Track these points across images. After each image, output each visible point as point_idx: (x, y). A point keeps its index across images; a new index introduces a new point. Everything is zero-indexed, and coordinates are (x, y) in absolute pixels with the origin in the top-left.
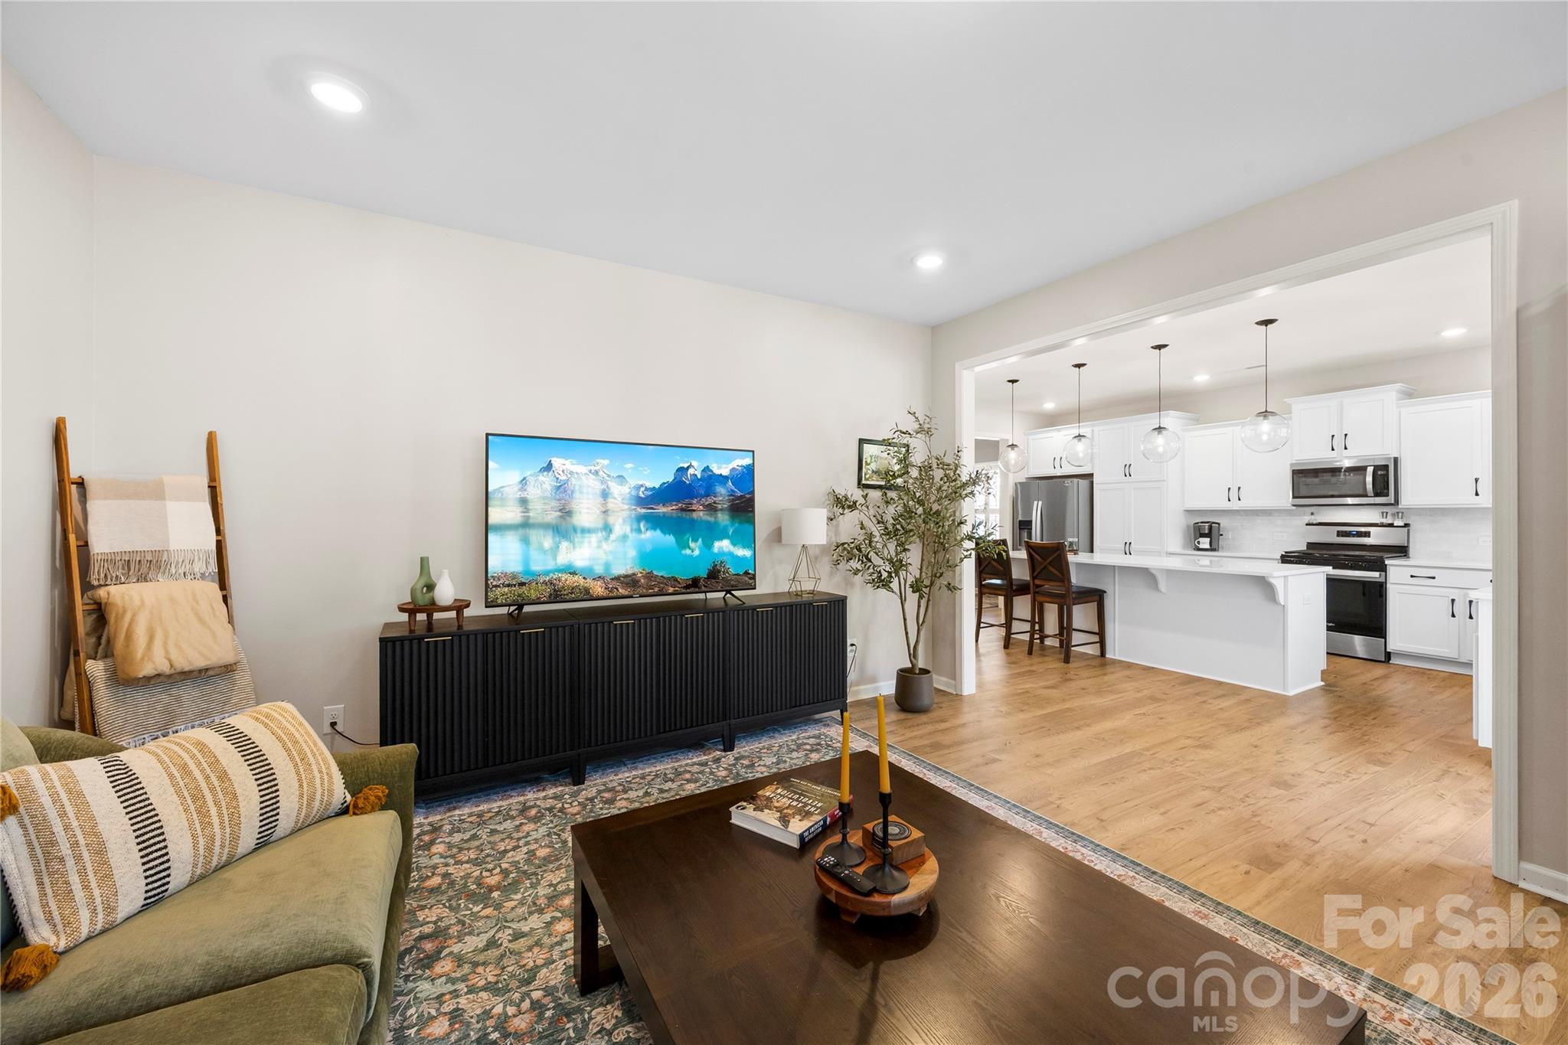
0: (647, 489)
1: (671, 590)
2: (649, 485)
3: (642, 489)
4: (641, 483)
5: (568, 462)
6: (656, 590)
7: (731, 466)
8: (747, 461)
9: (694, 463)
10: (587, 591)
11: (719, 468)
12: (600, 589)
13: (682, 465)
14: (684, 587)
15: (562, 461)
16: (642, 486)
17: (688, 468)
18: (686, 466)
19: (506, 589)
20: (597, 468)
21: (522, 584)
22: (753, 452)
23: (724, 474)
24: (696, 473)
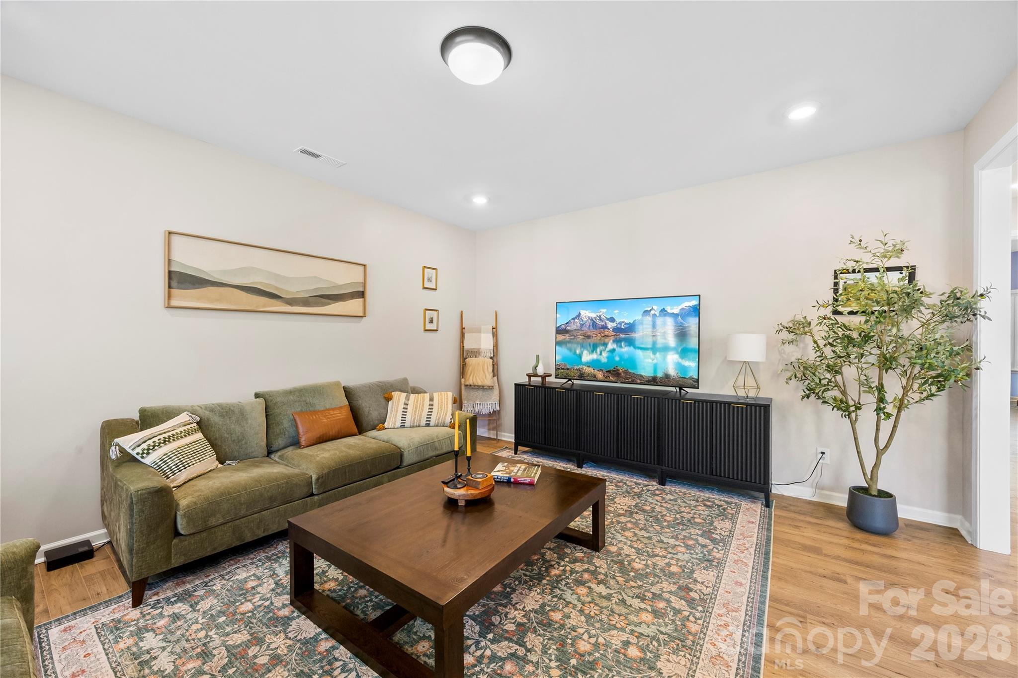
0: (626, 324)
1: (639, 381)
2: (627, 321)
3: (623, 324)
4: (622, 320)
5: (587, 312)
6: (630, 380)
7: (680, 307)
8: (694, 302)
9: (655, 307)
10: (595, 376)
11: (671, 309)
12: (601, 376)
13: (647, 309)
14: (647, 381)
15: (585, 311)
16: (623, 322)
17: (650, 310)
18: (649, 309)
19: (562, 371)
20: (601, 314)
21: (568, 369)
22: (699, 296)
23: (675, 312)
24: (656, 313)
